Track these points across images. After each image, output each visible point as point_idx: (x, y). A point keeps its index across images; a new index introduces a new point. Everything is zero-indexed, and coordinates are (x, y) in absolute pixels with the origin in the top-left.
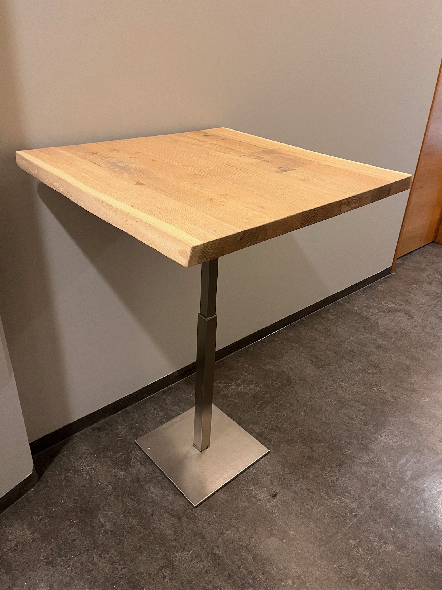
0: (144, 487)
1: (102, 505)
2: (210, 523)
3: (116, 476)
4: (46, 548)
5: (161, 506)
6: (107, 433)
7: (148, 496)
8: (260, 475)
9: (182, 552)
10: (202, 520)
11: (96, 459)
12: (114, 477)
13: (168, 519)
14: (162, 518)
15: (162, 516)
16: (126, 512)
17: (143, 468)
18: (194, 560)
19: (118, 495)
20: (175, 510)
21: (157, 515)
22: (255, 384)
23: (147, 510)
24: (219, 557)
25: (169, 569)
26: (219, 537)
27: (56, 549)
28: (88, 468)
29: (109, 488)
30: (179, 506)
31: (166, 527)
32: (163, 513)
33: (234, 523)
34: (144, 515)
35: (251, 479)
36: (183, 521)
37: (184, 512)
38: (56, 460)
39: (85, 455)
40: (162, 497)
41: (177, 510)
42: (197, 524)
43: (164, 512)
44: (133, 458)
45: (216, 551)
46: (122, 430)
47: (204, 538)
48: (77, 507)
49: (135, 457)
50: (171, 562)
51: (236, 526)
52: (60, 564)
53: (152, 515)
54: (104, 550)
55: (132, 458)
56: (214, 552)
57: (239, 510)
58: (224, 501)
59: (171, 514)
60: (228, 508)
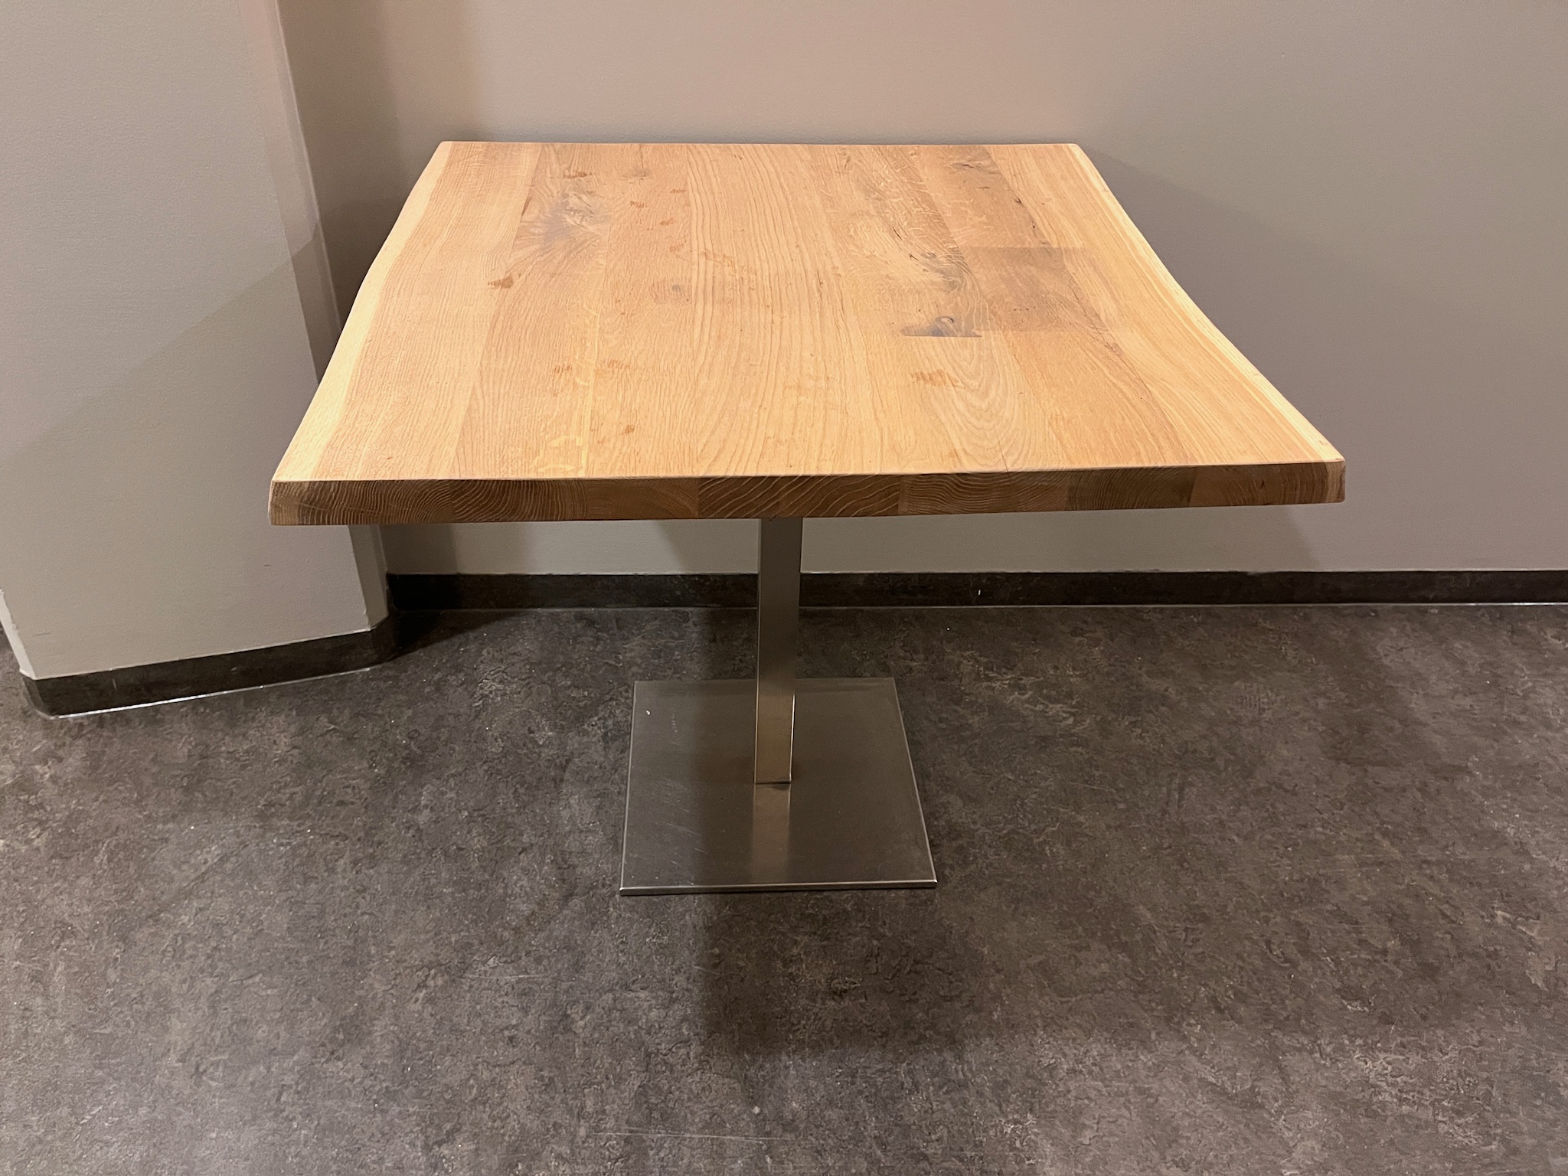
1: (453, 771)
2: (622, 947)
3: (531, 731)
4: (286, 785)
5: (559, 845)
6: (598, 639)
7: (555, 808)
8: (854, 924)
9: (505, 962)
10: (611, 928)
11: (529, 678)
12: (527, 732)
13: (547, 879)
14: (534, 870)
15: (541, 864)
16: (481, 813)
18: (511, 996)
19: (499, 772)
21: (533, 857)
22: (1070, 706)
23: (523, 835)
24: (567, 1030)
25: (446, 977)
26: (611, 990)
27: (298, 798)
28: (496, 686)
29: (495, 749)
30: (593, 868)
31: (526, 892)
32: (548, 861)
33: (676, 984)
34: (508, 841)
35: (821, 917)
36: (570, 904)
37: (591, 888)
38: (457, 640)
39: (516, 659)
41: (581, 873)
42: (592, 929)
43: (552, 861)
44: (600, 715)
45: (575, 1012)
46: (635, 648)
47: (577, 967)
48: (406, 747)
49: (607, 716)
50: (465, 967)
51: (674, 995)
52: (278, 829)
53: (524, 850)
54: (372, 857)
56: (569, 1012)
57: (716, 966)
58: (701, 924)
59: (562, 874)
60: (695, 943)
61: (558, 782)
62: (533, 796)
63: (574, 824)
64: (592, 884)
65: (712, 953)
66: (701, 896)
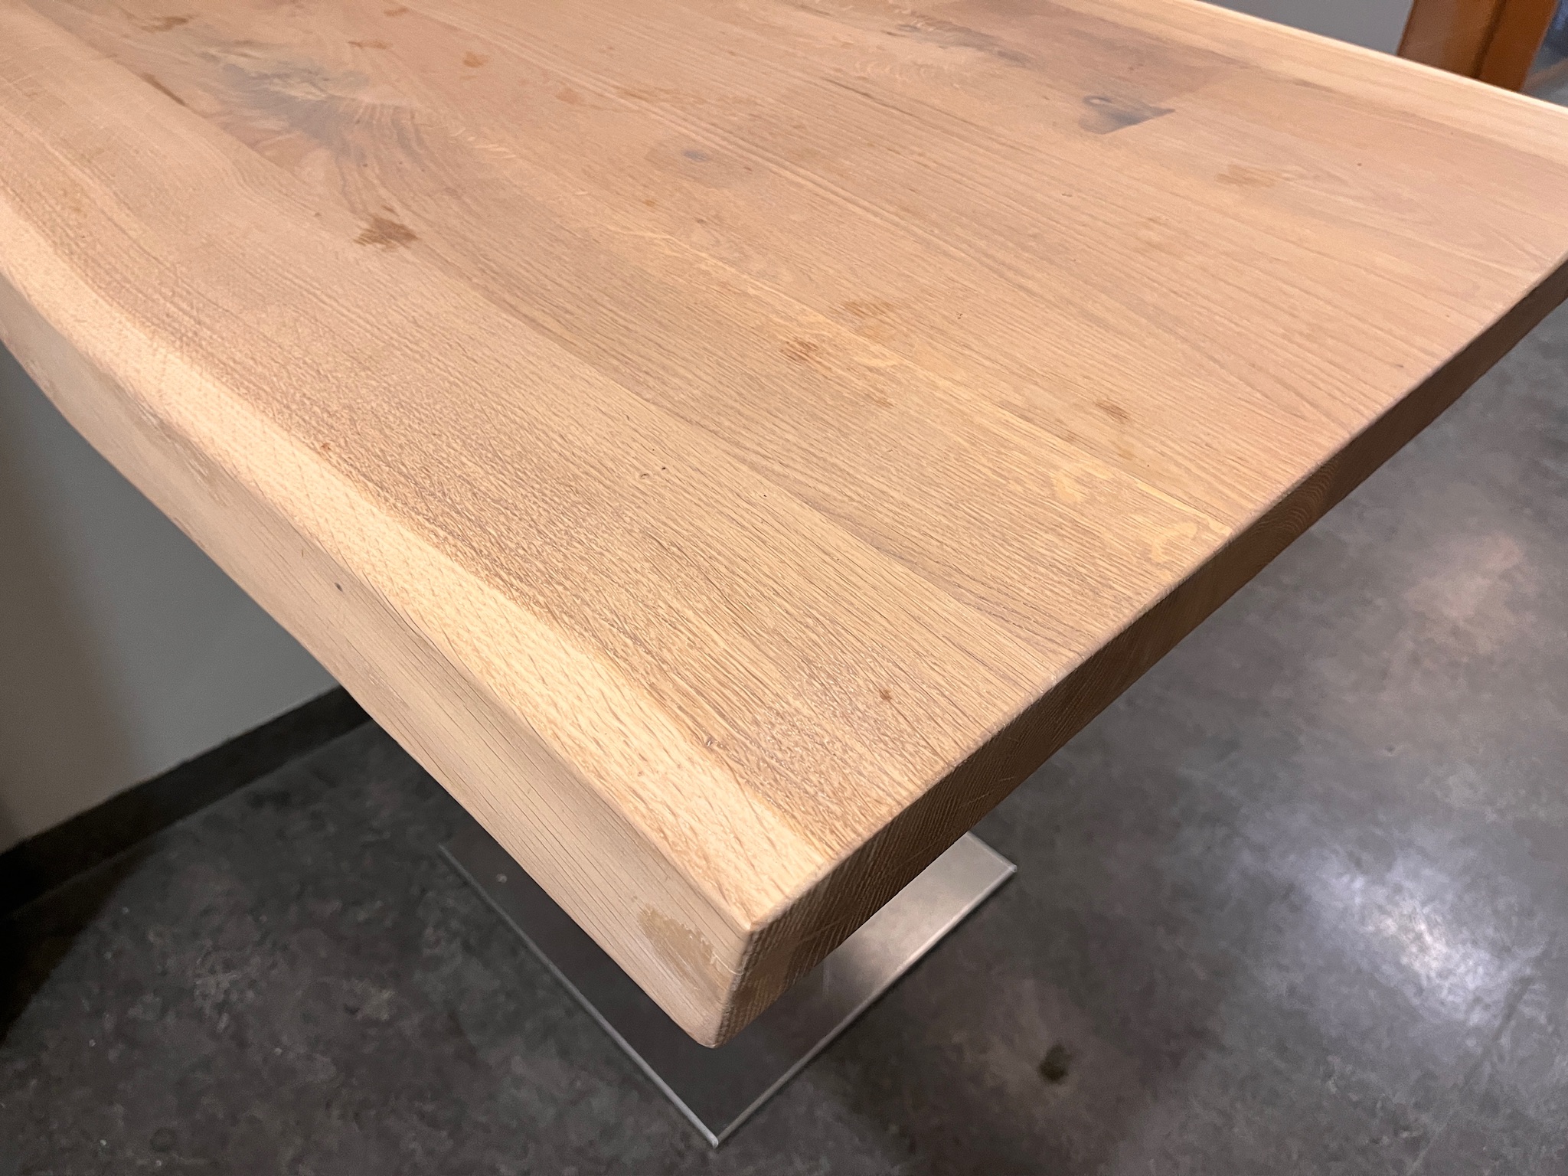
0: (482, 1055)
1: (291, 1153)
6: (316, 817)
7: (502, 1098)
11: (267, 934)
12: (347, 1016)
17: (476, 966)
19: (364, 1104)
20: (627, 1159)
39: (216, 919)
40: (566, 1102)
44: (431, 923)
46: (381, 801)
48: (170, 1168)
49: (441, 917)
55: (426, 926)
58: (843, 1109)
60: (862, 1139)
61: (469, 1056)
62: (455, 1102)
63: (553, 1100)
64: (663, 1164)
65: (893, 1137)
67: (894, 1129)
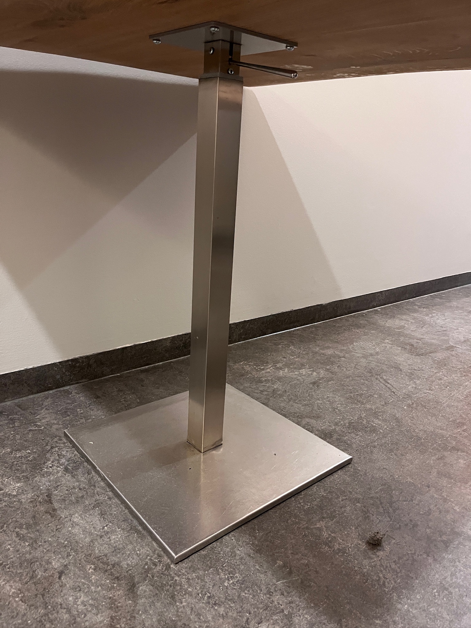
0: (58, 512)
2: (212, 601)
5: (90, 555)
6: (12, 420)
7: (64, 531)
10: (190, 592)
13: (101, 585)
14: (84, 584)
15: (87, 576)
17: (68, 477)
20: (124, 564)
21: (74, 574)
22: (308, 369)
23: (51, 563)
30: (135, 557)
31: (91, 605)
32: (91, 570)
33: (279, 603)
34: (40, 573)
36: (138, 593)
37: (147, 571)
40: (97, 535)
41: (128, 565)
42: (175, 602)
43: (95, 569)
44: (52, 460)
46: (45, 416)
49: (57, 458)
51: (286, 612)
53: (61, 573)
55: (49, 460)
57: (290, 573)
58: (251, 551)
59: (112, 574)
60: (261, 566)
61: (52, 513)
62: (38, 531)
63: (91, 534)
64: (144, 568)
65: (279, 566)
66: (232, 533)
67: (280, 563)
